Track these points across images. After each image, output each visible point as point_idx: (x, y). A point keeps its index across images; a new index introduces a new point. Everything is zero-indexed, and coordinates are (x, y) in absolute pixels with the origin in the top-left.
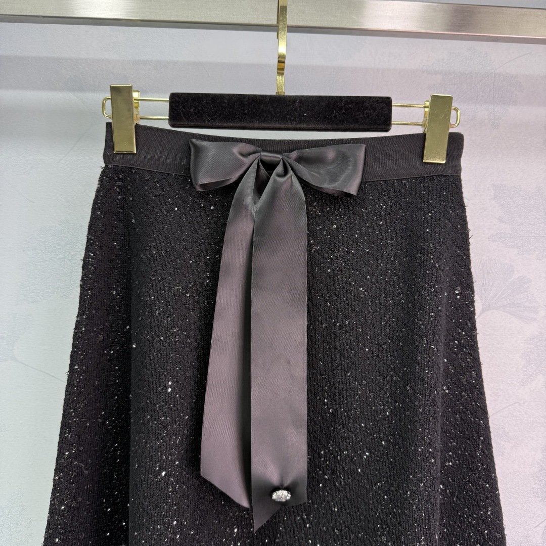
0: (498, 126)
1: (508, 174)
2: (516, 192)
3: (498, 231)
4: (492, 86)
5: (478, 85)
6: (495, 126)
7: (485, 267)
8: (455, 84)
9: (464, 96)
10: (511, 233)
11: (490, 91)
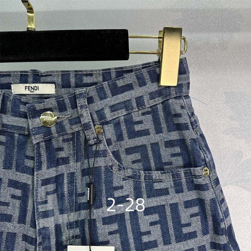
0: (226, 48)
1: (236, 83)
2: (242, 96)
3: (230, 127)
4: (221, 19)
5: (210, 18)
6: (224, 48)
7: (221, 154)
8: (192, 19)
9: (200, 27)
10: (239, 127)
11: (219, 22)
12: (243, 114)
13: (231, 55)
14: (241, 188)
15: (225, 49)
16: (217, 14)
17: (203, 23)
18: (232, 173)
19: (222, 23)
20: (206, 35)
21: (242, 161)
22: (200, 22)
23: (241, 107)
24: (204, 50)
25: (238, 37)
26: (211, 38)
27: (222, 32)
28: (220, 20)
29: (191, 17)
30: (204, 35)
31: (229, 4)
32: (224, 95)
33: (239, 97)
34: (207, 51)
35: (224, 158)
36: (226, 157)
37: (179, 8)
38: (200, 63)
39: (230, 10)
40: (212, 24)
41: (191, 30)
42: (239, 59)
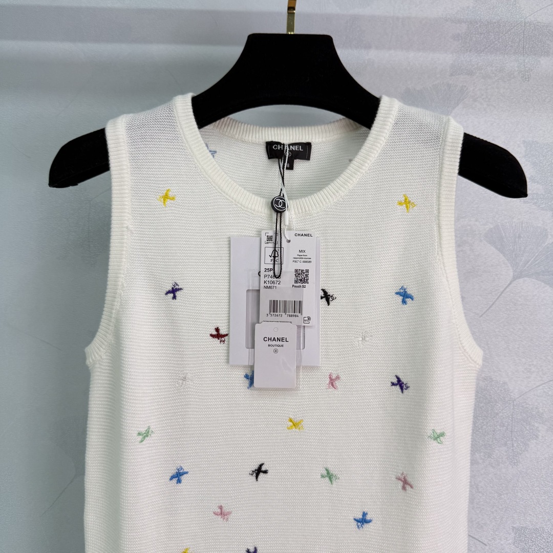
12: (549, 174)
13: (535, 89)
14: (543, 284)
15: (527, 79)
16: (516, 29)
17: (496, 41)
18: (530, 260)
19: (523, 42)
20: (500, 58)
21: (546, 244)
22: (492, 40)
23: (547, 164)
24: (496, 78)
25: (545, 64)
26: (508, 63)
27: (524, 55)
28: (521, 38)
29: (480, 31)
30: (497, 58)
31: (535, 15)
32: (522, 145)
33: (546, 150)
34: (500, 81)
35: (519, 237)
36: (522, 236)
37: (462, 17)
38: (489, 97)
39: (537, 24)
40: (510, 43)
41: (479, 49)
42: (547, 95)
